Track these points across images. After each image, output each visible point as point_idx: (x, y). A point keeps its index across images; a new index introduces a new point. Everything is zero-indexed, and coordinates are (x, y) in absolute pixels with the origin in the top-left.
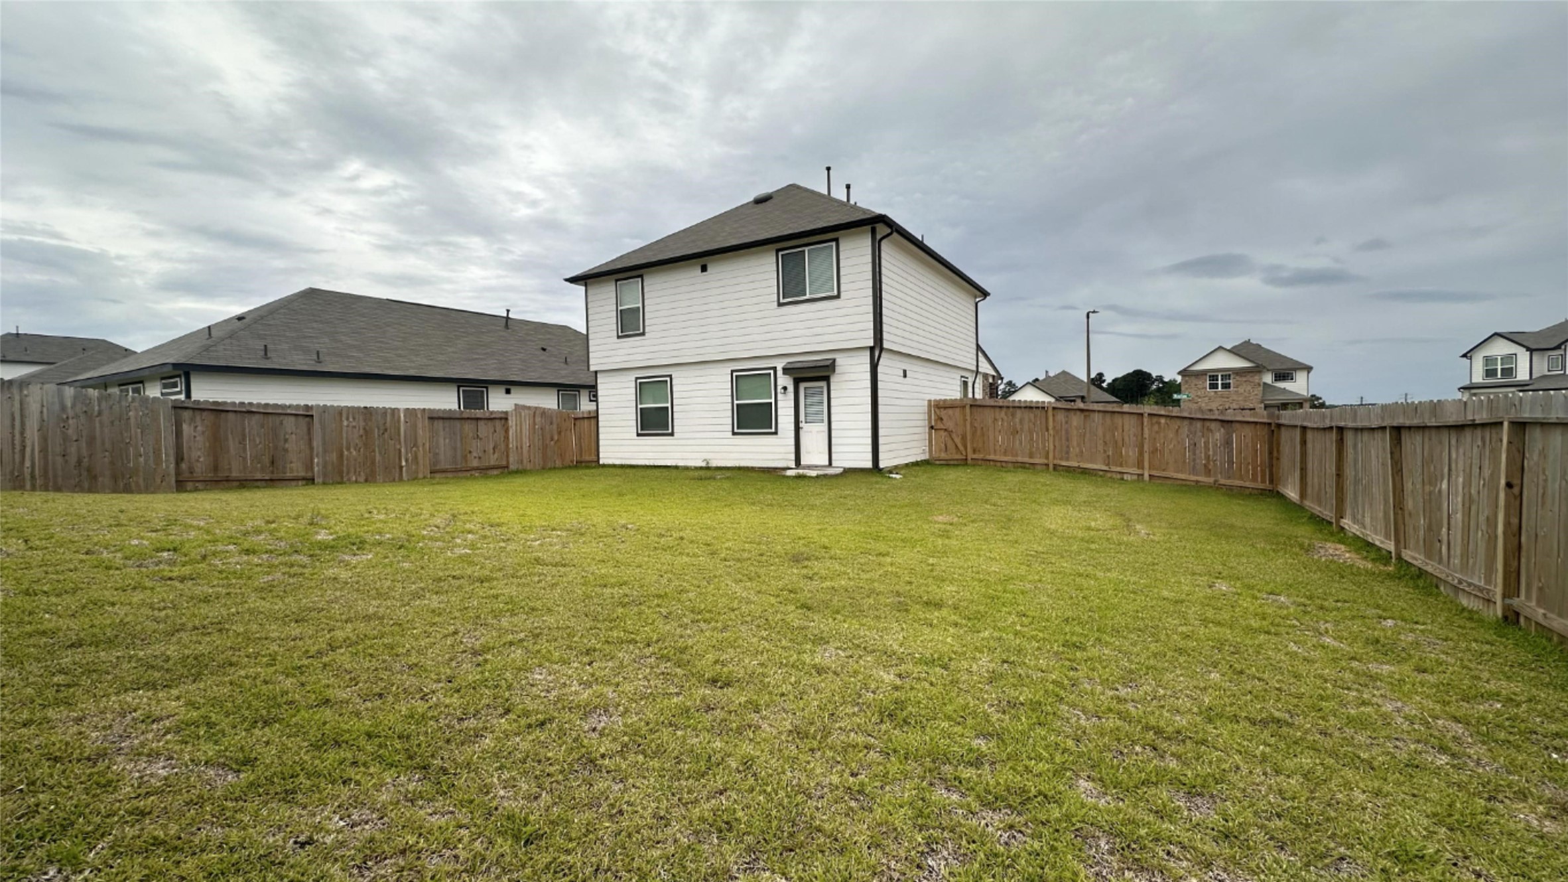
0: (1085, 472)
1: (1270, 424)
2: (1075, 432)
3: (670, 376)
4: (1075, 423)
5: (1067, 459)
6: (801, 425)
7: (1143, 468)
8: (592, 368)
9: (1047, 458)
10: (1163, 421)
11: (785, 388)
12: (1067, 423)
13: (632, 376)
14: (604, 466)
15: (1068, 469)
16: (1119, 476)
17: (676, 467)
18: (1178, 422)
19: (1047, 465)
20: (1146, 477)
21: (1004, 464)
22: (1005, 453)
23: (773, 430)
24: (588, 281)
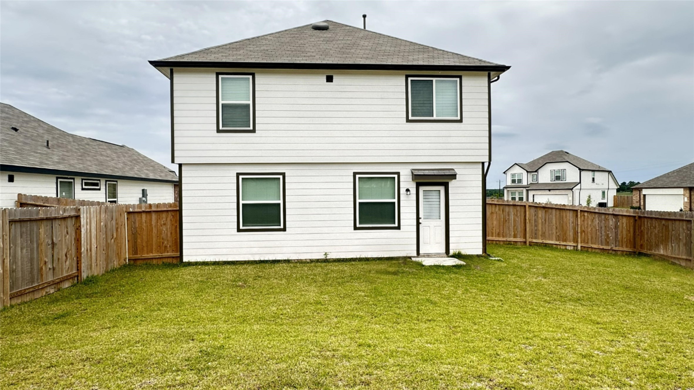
0: (546, 246)
1: (634, 217)
2: (540, 221)
3: (284, 174)
4: (540, 216)
5: (536, 238)
6: (421, 221)
7: (577, 242)
8: (177, 160)
9: (525, 237)
10: (586, 214)
11: (408, 190)
12: (535, 215)
13: (233, 172)
14: (189, 264)
15: (537, 244)
16: (564, 248)
17: (288, 261)
18: (593, 215)
19: (525, 242)
20: (579, 248)
21: (497, 242)
22: (498, 235)
23: (396, 225)
24: (175, 69)
